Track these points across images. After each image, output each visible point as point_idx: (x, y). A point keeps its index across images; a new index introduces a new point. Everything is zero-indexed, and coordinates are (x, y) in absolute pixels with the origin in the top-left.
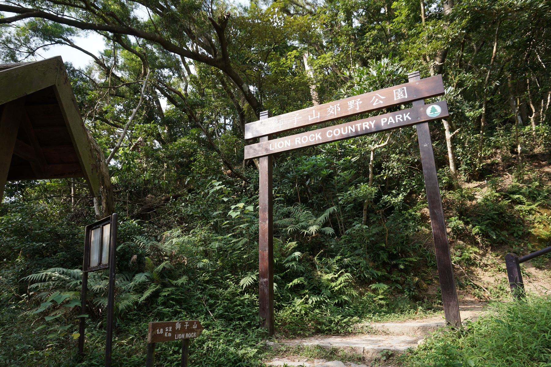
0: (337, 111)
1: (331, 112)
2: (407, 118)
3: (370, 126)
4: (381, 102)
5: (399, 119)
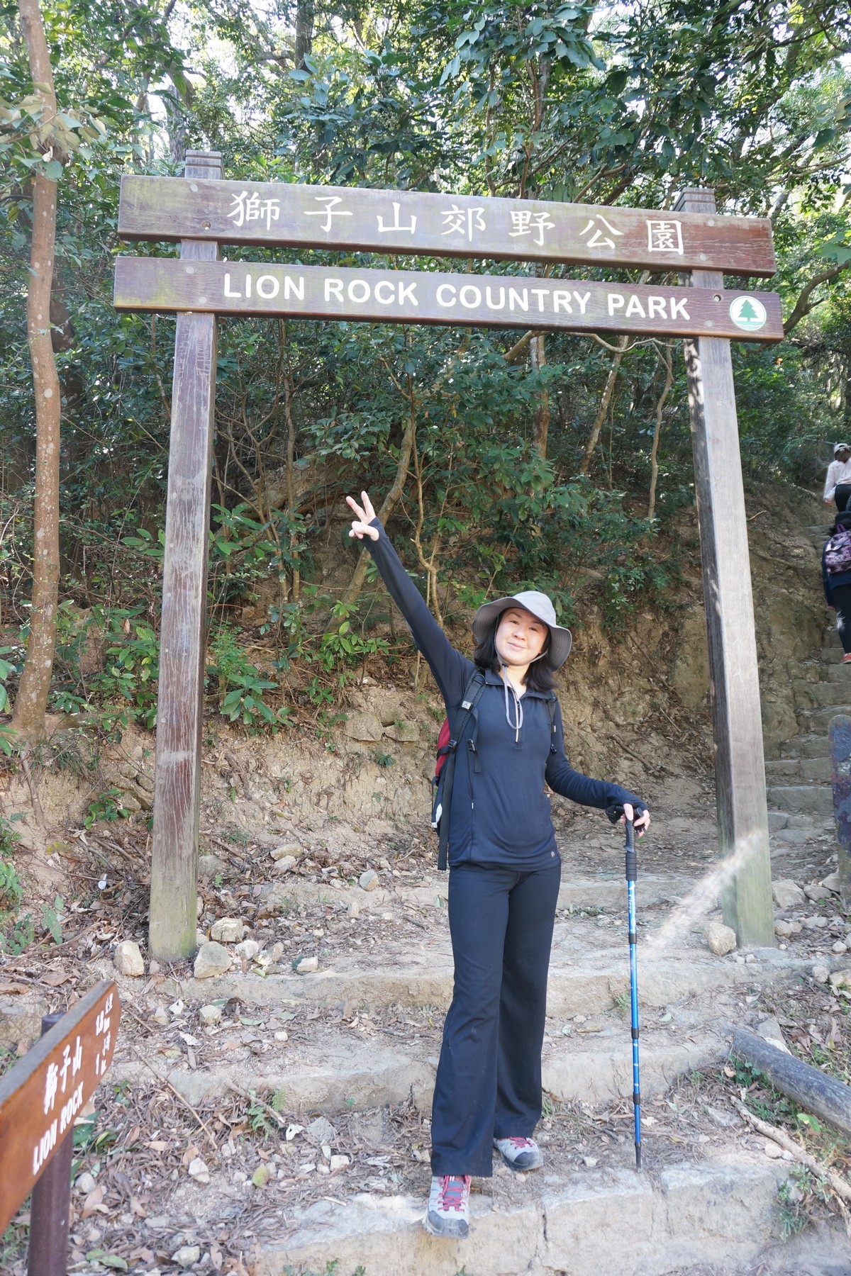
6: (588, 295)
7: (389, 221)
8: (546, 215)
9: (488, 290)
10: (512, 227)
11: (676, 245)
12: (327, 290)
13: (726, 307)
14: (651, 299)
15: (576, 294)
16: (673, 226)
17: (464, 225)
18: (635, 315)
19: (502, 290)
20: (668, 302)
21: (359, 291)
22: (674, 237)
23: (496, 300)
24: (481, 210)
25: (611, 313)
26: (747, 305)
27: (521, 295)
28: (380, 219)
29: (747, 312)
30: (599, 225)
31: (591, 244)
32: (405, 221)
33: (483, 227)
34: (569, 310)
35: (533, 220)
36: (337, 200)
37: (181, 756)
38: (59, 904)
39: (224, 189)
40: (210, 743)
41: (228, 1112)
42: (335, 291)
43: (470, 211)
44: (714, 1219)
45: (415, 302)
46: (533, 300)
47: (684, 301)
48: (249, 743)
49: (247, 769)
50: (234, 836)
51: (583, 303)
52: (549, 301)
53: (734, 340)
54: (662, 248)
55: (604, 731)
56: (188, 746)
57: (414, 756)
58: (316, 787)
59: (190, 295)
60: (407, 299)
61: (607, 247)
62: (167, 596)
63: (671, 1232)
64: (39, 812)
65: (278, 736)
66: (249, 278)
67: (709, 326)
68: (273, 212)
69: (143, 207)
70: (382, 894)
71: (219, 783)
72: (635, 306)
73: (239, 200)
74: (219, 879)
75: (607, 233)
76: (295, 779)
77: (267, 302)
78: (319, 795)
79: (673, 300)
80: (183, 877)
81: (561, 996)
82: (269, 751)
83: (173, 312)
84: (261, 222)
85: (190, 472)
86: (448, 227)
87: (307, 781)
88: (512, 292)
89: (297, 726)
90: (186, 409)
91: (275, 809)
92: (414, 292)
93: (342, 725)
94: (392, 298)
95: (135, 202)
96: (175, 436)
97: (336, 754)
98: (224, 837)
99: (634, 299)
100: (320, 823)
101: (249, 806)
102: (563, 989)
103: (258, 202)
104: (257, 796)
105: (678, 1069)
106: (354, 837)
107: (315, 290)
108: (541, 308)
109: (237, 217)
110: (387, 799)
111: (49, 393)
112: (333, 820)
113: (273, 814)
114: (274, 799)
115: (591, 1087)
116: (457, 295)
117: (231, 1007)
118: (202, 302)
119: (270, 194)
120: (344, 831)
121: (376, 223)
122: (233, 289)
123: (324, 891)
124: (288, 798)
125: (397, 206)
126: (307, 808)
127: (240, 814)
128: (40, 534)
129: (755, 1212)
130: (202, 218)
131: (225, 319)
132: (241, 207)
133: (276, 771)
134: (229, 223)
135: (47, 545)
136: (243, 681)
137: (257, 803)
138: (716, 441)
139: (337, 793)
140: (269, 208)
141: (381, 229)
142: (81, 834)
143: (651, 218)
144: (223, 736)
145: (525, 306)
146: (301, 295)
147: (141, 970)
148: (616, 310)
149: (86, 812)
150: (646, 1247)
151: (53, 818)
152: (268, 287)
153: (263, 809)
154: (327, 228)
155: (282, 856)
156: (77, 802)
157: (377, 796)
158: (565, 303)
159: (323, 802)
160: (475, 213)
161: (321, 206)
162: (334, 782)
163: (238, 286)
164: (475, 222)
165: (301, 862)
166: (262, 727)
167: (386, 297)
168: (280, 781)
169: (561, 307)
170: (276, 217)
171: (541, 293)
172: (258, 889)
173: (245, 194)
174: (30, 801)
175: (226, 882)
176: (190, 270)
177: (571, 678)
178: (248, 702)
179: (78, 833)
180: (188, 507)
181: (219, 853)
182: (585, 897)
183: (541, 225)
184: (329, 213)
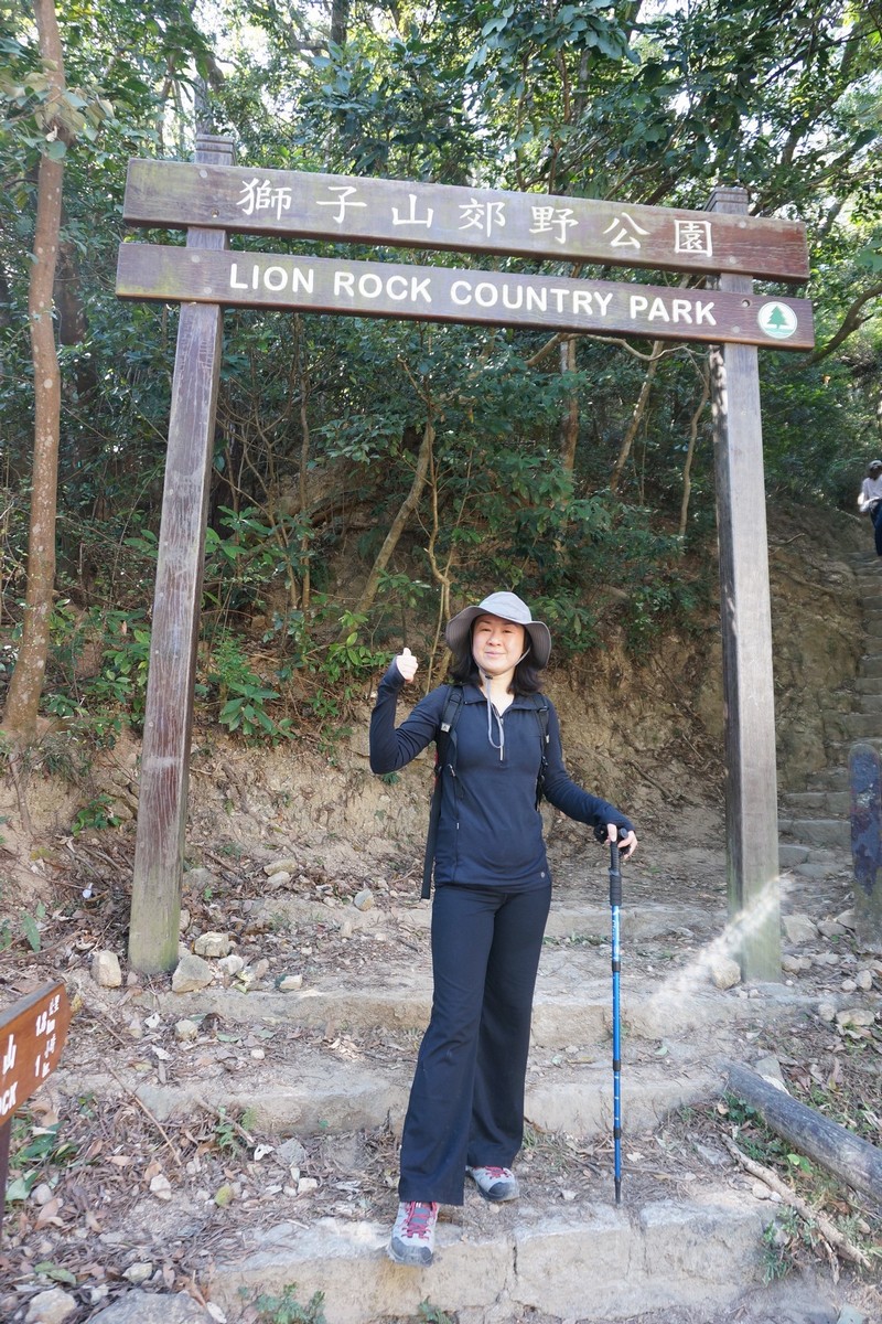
6: (610, 296)
7: (404, 214)
8: (569, 212)
9: (506, 288)
10: (533, 223)
11: (705, 247)
12: (337, 283)
13: (754, 313)
14: (676, 303)
15: (597, 295)
16: (702, 227)
17: (483, 220)
18: (658, 319)
19: (520, 289)
20: (694, 306)
21: (370, 286)
22: (703, 238)
23: (513, 299)
24: (501, 205)
25: (633, 315)
26: (776, 312)
27: (539, 295)
28: (395, 211)
29: (777, 318)
30: (624, 223)
31: (615, 243)
32: (421, 214)
33: (502, 222)
34: (589, 311)
35: (556, 216)
36: (351, 190)
37: (168, 762)
38: (41, 912)
39: (235, 176)
40: (207, 752)
41: (196, 1129)
42: (345, 284)
43: (489, 206)
44: (694, 1259)
45: (428, 299)
46: (552, 300)
47: (711, 305)
48: (249, 754)
49: (245, 781)
50: (227, 850)
51: (604, 304)
52: (568, 301)
53: (761, 347)
54: (689, 250)
55: (622, 756)
56: (175, 751)
57: (421, 775)
58: (316, 802)
59: (195, 285)
60: (419, 295)
61: (632, 247)
62: (159, 596)
63: (648, 1271)
64: (26, 818)
65: (279, 748)
66: (256, 269)
67: (735, 333)
68: (284, 201)
69: (150, 192)
70: (376, 914)
71: (216, 794)
72: (658, 310)
73: (249, 187)
74: (208, 893)
75: (632, 232)
76: (295, 794)
77: (274, 294)
78: (319, 810)
79: (699, 304)
80: (166, 886)
81: (553, 1025)
82: (269, 764)
83: (175, 302)
84: (271, 211)
85: (187, 467)
86: (466, 221)
87: (307, 795)
88: (530, 291)
89: (299, 739)
90: (186, 403)
91: (273, 823)
92: (427, 288)
93: (347, 739)
94: (404, 294)
95: (142, 187)
96: (174, 430)
97: (339, 769)
98: (217, 850)
99: (658, 302)
100: (319, 840)
101: (247, 820)
102: (555, 1018)
103: (269, 190)
104: (254, 809)
105: (669, 1104)
106: (353, 855)
107: (324, 284)
108: (560, 309)
109: (246, 205)
110: (390, 818)
111: (49, 384)
112: (332, 838)
113: (270, 829)
114: (272, 813)
115: (577, 1119)
116: (472, 293)
117: (209, 1022)
118: (207, 292)
119: (282, 183)
120: (344, 849)
121: (391, 214)
122: (239, 280)
123: (317, 908)
124: (287, 813)
125: (413, 198)
126: (306, 824)
127: (235, 827)
128: (36, 530)
129: (738, 1254)
130: (209, 203)
131: (230, 309)
132: (251, 195)
133: (275, 784)
134: (238, 211)
135: (42, 541)
136: (244, 690)
137: (254, 816)
138: (738, 452)
139: (338, 810)
140: (281, 197)
141: (396, 221)
142: (66, 840)
143: (679, 217)
144: (222, 746)
146: (309, 288)
147: (118, 981)
148: (638, 313)
149: (75, 819)
150: (621, 1285)
151: (40, 824)
152: (276, 279)
153: (260, 823)
154: (340, 219)
155: (276, 871)
156: (66, 808)
157: (380, 814)
158: (585, 304)
159: (324, 819)
160: (494, 208)
161: (334, 196)
162: (335, 798)
163: (245, 277)
164: (495, 217)
165: (295, 879)
166: (261, 738)
167: (398, 293)
168: (279, 795)
169: (581, 309)
170: (287, 207)
171: (560, 293)
172: (248, 905)
173: (256, 181)
174: (17, 805)
175: (216, 896)
176: (195, 259)
177: (590, 700)
178: (248, 711)
179: (65, 839)
180: (184, 505)
181: (212, 866)
182: (588, 925)
183: (563, 222)
184: (343, 203)
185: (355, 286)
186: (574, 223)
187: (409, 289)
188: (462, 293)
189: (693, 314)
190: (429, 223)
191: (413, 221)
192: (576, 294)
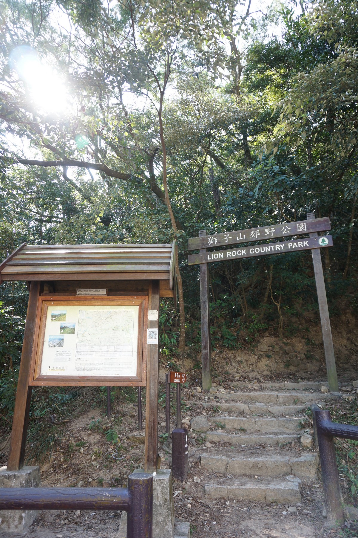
0: (257, 235)
1: (253, 236)
2: (306, 245)
3: (281, 247)
4: (289, 232)
5: (301, 245)
6: (284, 245)
7: (239, 237)
8: (273, 228)
9: (261, 248)
10: (265, 233)
11: (304, 229)
12: (228, 254)
13: (318, 241)
14: (299, 243)
15: (281, 245)
16: (304, 224)
17: (255, 235)
18: (295, 247)
19: (264, 248)
21: (234, 254)
22: (304, 227)
23: (263, 250)
24: (258, 231)
25: (289, 248)
26: (323, 239)
27: (268, 248)
28: (237, 237)
29: (323, 241)
30: (285, 228)
31: (284, 233)
32: (242, 237)
33: (259, 234)
34: (279, 249)
35: (270, 230)
36: (228, 235)
37: (206, 351)
38: (188, 383)
39: (207, 238)
40: (221, 352)
41: (211, 409)
43: (256, 231)
44: (287, 426)
45: (246, 254)
46: (271, 248)
47: (307, 242)
48: (232, 352)
49: (231, 358)
50: (227, 373)
51: (282, 247)
52: (274, 248)
53: (321, 248)
54: (301, 230)
57: (278, 355)
58: (249, 363)
59: (202, 261)
62: (202, 320)
63: (279, 427)
64: (184, 366)
65: (239, 350)
66: (212, 255)
67: (314, 247)
69: (192, 244)
70: (257, 385)
71: (224, 361)
72: (295, 245)
73: (209, 239)
74: (221, 381)
75: (287, 230)
76: (244, 361)
77: (216, 259)
78: (250, 365)
79: (304, 242)
80: (208, 375)
81: (283, 399)
82: (237, 354)
83: (199, 264)
84: (214, 243)
85: (204, 296)
86: (252, 236)
87: (247, 361)
88: (266, 247)
89: (244, 348)
90: (203, 283)
91: (238, 368)
92: (245, 252)
93: (257, 347)
94: (241, 254)
95: (190, 244)
96: (201, 289)
97: (255, 355)
98: (224, 373)
99: (295, 243)
100: (250, 371)
101: (232, 367)
103: (213, 239)
104: (234, 365)
106: (258, 375)
107: (225, 255)
108: (273, 250)
110: (269, 366)
111: (180, 280)
112: (253, 371)
113: (237, 369)
114: (238, 365)
115: (279, 411)
116: (254, 251)
117: (216, 397)
118: (204, 261)
119: (215, 237)
120: (255, 373)
123: (244, 384)
124: (242, 366)
125: (240, 234)
126: (247, 368)
127: (228, 368)
128: (180, 308)
130: (203, 244)
131: (209, 264)
132: (210, 241)
133: (238, 359)
134: (208, 244)
135: (182, 310)
136: (228, 337)
137: (233, 366)
138: (317, 273)
139: (255, 364)
140: (215, 240)
141: (238, 239)
142: (193, 371)
143: (298, 223)
144: (225, 350)
145: (269, 250)
146: (222, 257)
147: (201, 391)
148: (291, 247)
149: (194, 367)
150: (274, 429)
151: (187, 368)
152: (216, 256)
153: (235, 368)
154: (227, 242)
155: (236, 377)
156: (192, 365)
157: (267, 365)
158: (278, 248)
159: (251, 366)
161: (225, 237)
162: (254, 362)
163: (210, 257)
164: (257, 233)
165: (240, 378)
166: (234, 348)
167: (239, 254)
168: (240, 361)
170: (217, 241)
171: (273, 247)
172: (229, 383)
174: (183, 364)
175: (223, 382)
176: (201, 256)
178: (230, 342)
179: (192, 371)
180: (204, 303)
181: (223, 377)
183: (272, 231)
184: (227, 238)
185: (231, 254)
186: (274, 231)
187: (241, 252)
188: (252, 251)
189: (303, 244)
190: (244, 238)
191: (241, 238)
192: (276, 246)
